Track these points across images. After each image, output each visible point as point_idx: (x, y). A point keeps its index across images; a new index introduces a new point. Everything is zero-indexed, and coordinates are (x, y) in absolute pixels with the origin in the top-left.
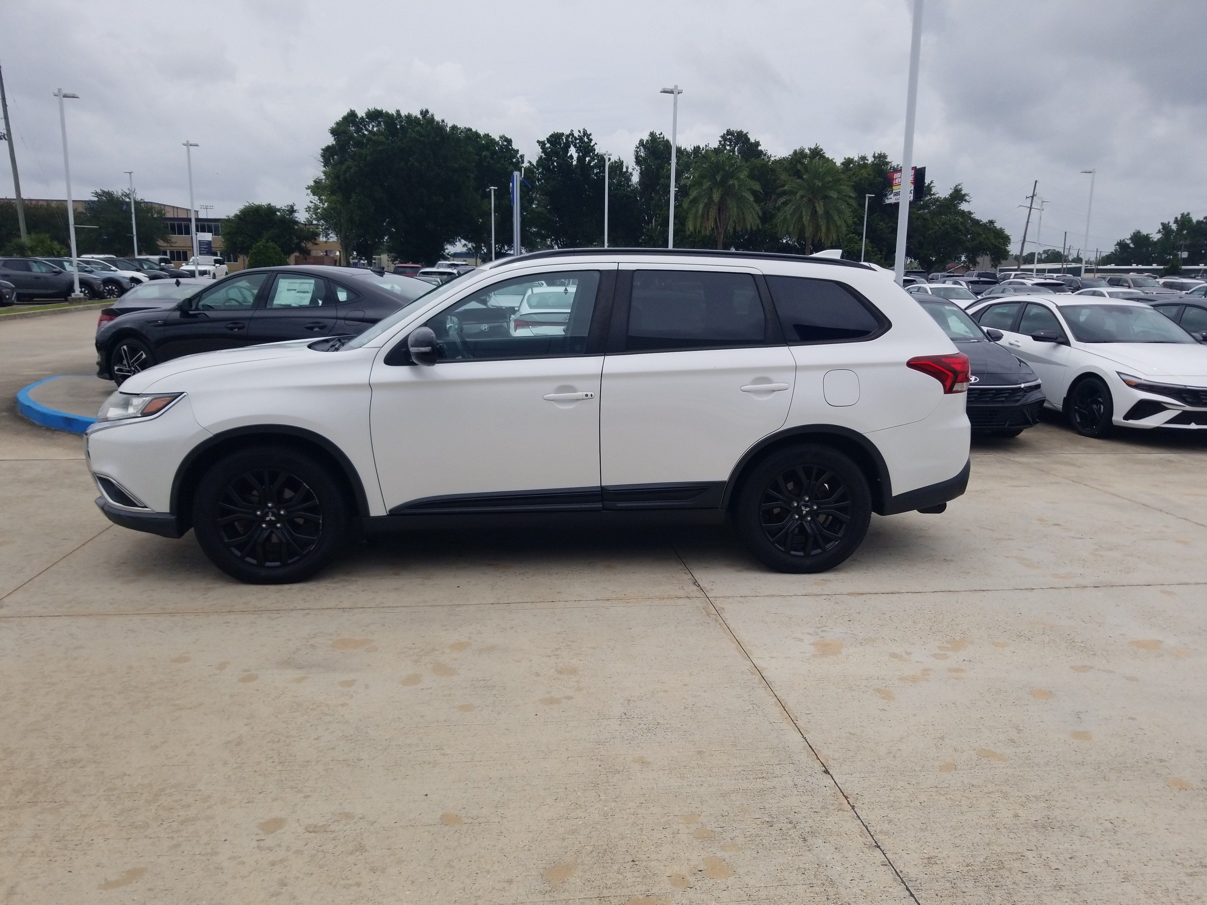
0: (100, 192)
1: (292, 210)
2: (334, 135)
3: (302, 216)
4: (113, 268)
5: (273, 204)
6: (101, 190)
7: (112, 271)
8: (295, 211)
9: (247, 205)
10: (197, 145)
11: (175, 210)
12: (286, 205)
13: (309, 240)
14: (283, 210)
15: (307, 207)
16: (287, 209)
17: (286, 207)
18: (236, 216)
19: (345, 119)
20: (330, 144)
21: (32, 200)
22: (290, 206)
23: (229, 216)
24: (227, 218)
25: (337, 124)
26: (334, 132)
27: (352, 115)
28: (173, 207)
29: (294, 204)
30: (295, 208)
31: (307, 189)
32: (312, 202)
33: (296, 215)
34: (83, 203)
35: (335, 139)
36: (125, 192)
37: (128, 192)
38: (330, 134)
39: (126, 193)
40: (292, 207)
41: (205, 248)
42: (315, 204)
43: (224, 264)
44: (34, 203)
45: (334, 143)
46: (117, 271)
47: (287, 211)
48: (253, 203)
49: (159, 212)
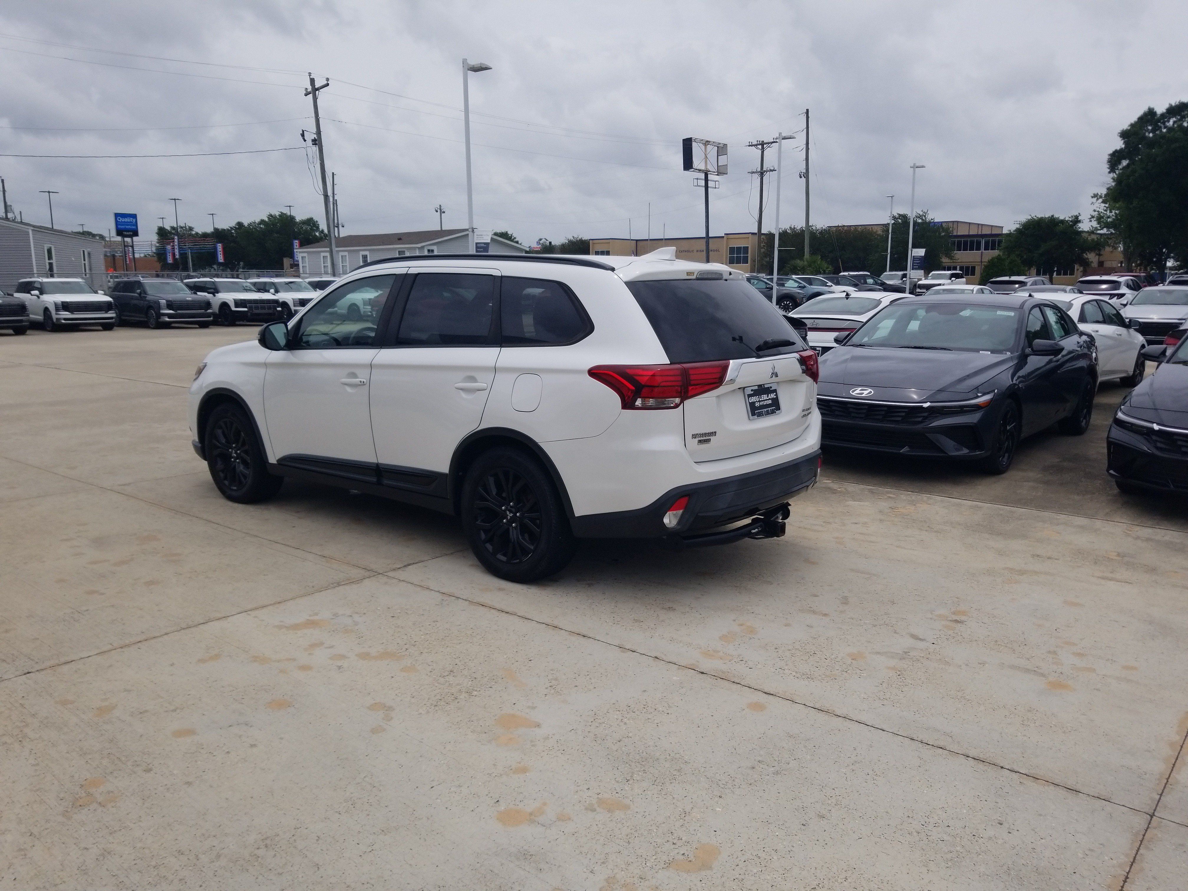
0: (897, 215)
1: (1076, 220)
2: (1124, 139)
3: (1085, 226)
4: (830, 284)
5: (1056, 216)
6: (898, 214)
7: (828, 286)
8: (1079, 221)
9: (1029, 218)
10: (923, 167)
11: (980, 227)
12: (1070, 216)
13: (1092, 251)
14: (1067, 221)
15: (1090, 217)
16: (1070, 219)
17: (1070, 218)
18: (1017, 230)
19: (1141, 119)
20: (1118, 148)
21: (844, 226)
22: (1075, 216)
23: (1010, 231)
24: (1008, 232)
25: (1132, 125)
26: (1124, 135)
27: (1151, 113)
28: (978, 224)
29: (1079, 214)
30: (1080, 218)
31: (1092, 197)
32: (1095, 211)
33: (1080, 225)
34: (882, 226)
35: (1124, 142)
36: (918, 214)
37: (921, 213)
38: (1119, 137)
39: (920, 214)
40: (1077, 217)
41: (917, 263)
42: (1098, 211)
43: (963, 278)
44: (845, 228)
45: (1123, 146)
46: (832, 286)
47: (1071, 221)
48: (1036, 216)
49: (947, 230)
